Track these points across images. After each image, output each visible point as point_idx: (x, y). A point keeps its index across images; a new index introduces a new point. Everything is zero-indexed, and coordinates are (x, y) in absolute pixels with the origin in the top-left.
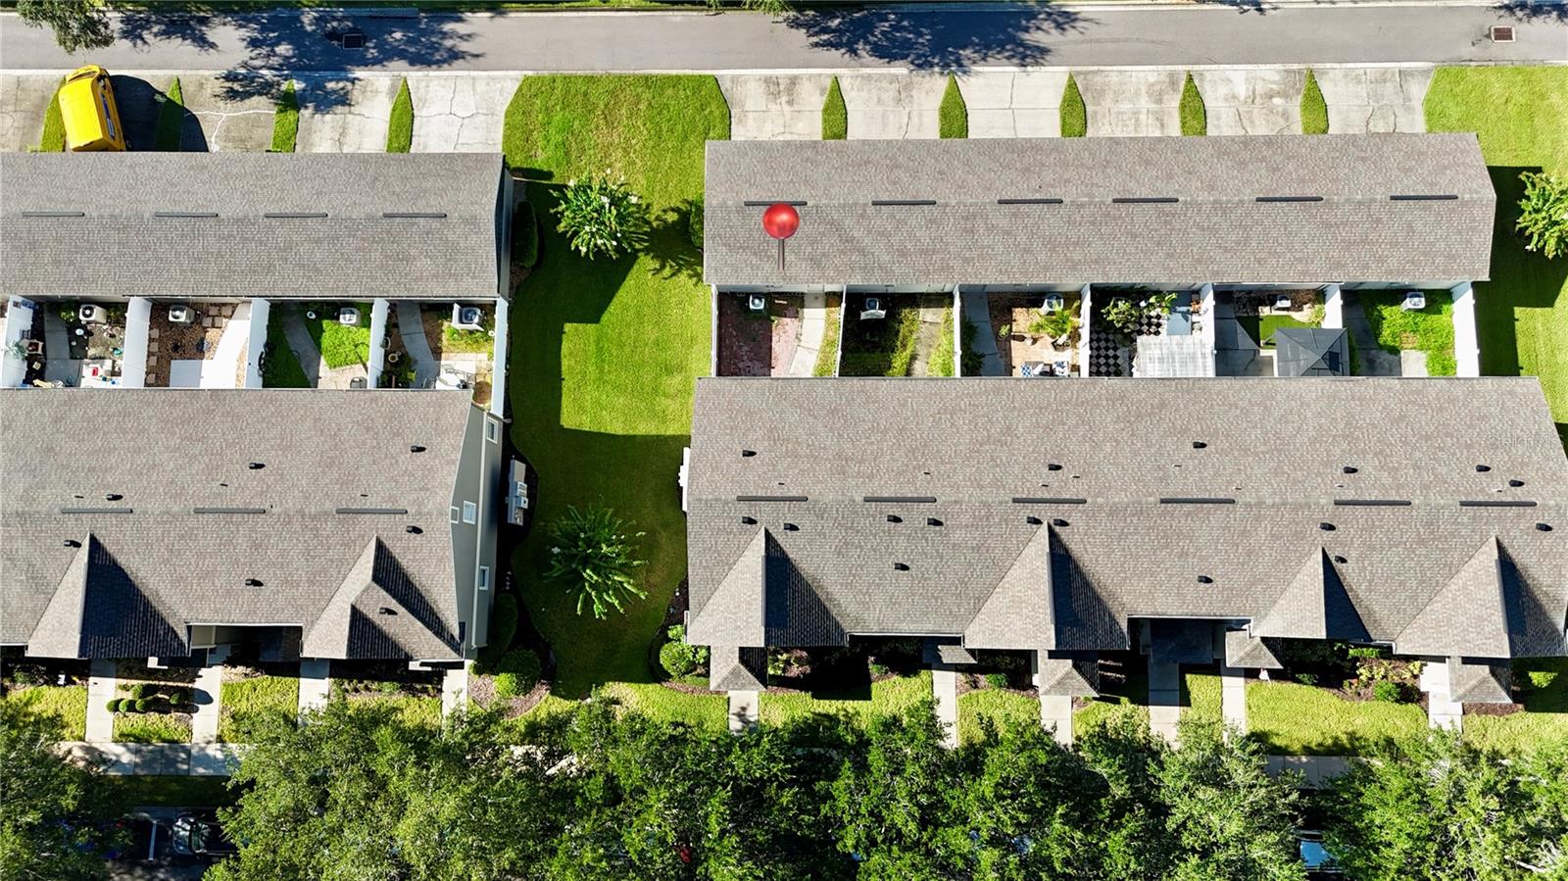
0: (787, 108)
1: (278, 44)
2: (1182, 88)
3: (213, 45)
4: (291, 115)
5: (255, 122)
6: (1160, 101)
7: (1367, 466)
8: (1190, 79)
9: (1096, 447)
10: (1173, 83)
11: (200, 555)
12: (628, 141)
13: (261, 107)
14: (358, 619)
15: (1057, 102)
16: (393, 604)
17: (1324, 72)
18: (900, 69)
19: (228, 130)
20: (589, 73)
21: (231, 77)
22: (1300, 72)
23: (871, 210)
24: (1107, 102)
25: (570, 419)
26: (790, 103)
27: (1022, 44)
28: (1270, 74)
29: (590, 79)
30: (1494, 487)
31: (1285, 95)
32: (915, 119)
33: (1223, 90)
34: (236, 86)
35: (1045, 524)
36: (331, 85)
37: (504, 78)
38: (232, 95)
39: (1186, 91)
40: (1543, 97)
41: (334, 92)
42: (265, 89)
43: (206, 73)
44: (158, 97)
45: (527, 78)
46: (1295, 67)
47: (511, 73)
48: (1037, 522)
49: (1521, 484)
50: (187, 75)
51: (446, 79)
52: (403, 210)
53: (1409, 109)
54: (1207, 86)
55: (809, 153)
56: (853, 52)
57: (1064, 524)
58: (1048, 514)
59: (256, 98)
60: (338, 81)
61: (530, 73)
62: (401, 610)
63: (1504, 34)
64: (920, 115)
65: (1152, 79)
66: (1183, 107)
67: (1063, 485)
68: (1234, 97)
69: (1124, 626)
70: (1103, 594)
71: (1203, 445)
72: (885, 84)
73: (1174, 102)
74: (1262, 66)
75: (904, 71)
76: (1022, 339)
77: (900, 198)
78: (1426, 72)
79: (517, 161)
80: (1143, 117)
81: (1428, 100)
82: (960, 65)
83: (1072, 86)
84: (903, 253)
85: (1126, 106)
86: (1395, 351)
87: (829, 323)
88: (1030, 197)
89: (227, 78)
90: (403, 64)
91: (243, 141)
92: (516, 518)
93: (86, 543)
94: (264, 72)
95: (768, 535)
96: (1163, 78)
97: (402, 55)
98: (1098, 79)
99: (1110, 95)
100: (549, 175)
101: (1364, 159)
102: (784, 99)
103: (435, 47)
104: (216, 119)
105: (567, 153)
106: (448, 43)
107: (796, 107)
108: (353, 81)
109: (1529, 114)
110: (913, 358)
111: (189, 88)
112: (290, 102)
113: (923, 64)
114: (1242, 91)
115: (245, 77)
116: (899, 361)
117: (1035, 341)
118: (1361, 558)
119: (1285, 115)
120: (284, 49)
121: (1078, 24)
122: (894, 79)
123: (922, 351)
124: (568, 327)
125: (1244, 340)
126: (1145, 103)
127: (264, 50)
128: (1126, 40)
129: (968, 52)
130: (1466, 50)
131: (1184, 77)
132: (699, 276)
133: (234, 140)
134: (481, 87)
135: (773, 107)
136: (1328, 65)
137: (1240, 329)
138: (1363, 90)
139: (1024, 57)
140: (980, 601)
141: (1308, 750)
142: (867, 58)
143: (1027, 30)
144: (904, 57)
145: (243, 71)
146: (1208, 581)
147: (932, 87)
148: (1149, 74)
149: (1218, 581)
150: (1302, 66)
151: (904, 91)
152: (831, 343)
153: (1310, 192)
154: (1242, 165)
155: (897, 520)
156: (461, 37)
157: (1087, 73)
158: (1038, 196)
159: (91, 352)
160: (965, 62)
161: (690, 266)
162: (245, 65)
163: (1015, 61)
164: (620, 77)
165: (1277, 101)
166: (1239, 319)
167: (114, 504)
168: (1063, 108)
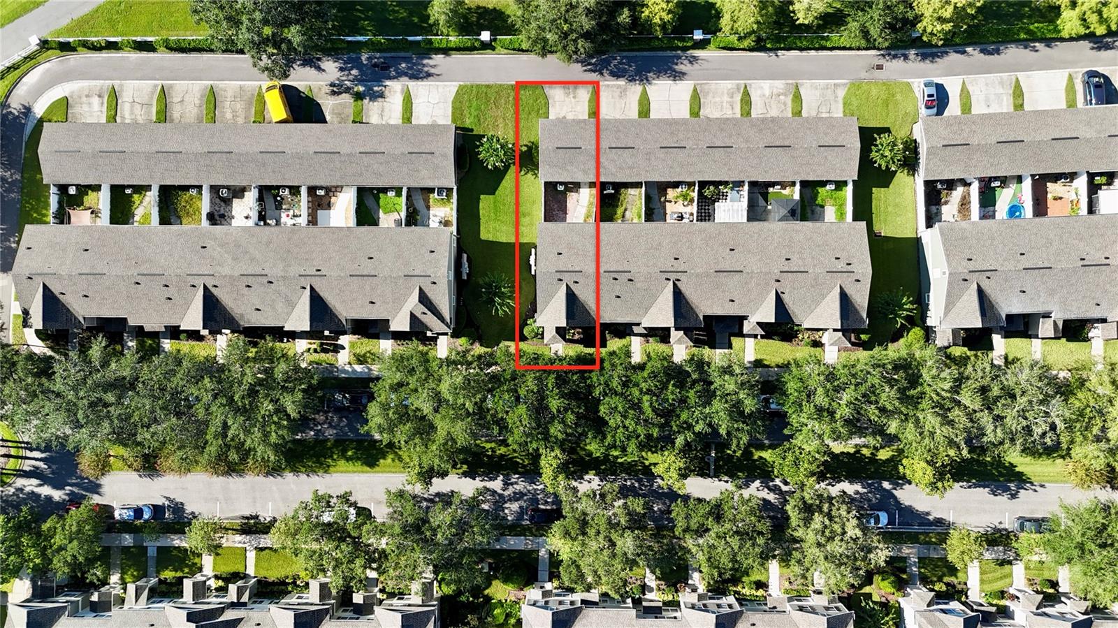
0: (573, 100)
1: (352, 69)
2: (742, 91)
3: (324, 70)
4: (359, 102)
5: (344, 106)
6: (732, 97)
7: (794, 258)
8: (746, 87)
9: (693, 250)
10: (738, 89)
11: (351, 292)
12: (504, 114)
13: (346, 98)
14: (413, 316)
15: (688, 97)
16: (426, 310)
17: (802, 84)
18: (622, 82)
19: (333, 110)
20: (487, 83)
21: (332, 85)
22: (792, 84)
23: (608, 150)
24: (710, 98)
25: (484, 235)
26: (574, 97)
27: (675, 71)
28: (779, 84)
29: (488, 86)
30: (841, 266)
31: (785, 95)
32: (628, 105)
33: (759, 92)
34: (335, 89)
35: (671, 282)
36: (376, 89)
37: (451, 85)
38: (333, 93)
39: (744, 92)
40: (893, 96)
41: (378, 92)
42: (348, 90)
43: (322, 83)
44: (302, 94)
45: (460, 86)
46: (791, 82)
47: (453, 83)
48: (669, 279)
49: (850, 264)
50: (313, 84)
51: (426, 86)
52: (416, 151)
53: (836, 101)
54: (752, 89)
55: (582, 125)
56: (602, 74)
57: (678, 280)
58: (673, 277)
59: (344, 94)
60: (379, 86)
61: (462, 83)
62: (429, 313)
63: (880, 67)
64: (630, 104)
65: (730, 86)
66: (742, 100)
67: (679, 266)
68: (764, 95)
69: (702, 319)
70: (694, 307)
71: (733, 250)
72: (615, 89)
73: (738, 97)
74: (776, 81)
75: (624, 83)
76: (670, 202)
77: (620, 146)
78: (845, 85)
79: (459, 124)
80: (724, 104)
81: (845, 98)
82: (648, 80)
83: (695, 90)
84: (621, 168)
85: (718, 99)
86: (822, 207)
87: (591, 195)
88: (673, 145)
89: (331, 85)
90: (406, 78)
91: (340, 114)
92: (465, 277)
93: (308, 288)
94: (346, 82)
95: (567, 285)
96: (734, 86)
97: (406, 74)
98: (706, 87)
99: (711, 95)
100: (472, 130)
101: (810, 129)
102: (572, 96)
103: (420, 71)
104: (328, 105)
105: (479, 120)
106: (426, 69)
107: (577, 100)
108: (385, 86)
109: (886, 103)
110: (626, 210)
111: (315, 91)
112: (359, 97)
113: (632, 80)
114: (767, 93)
115: (339, 85)
116: (620, 211)
117: (676, 203)
118: (790, 292)
119: (785, 104)
120: (354, 72)
121: (699, 61)
122: (619, 86)
123: (629, 207)
124: (482, 196)
125: (761, 202)
126: (726, 98)
127: (346, 73)
128: (719, 69)
129: (651, 74)
130: (863, 75)
131: (743, 86)
132: (536, 175)
133: (336, 114)
134: (441, 90)
135: (566, 99)
136: (804, 81)
137: (760, 197)
138: (818, 93)
139: (675, 77)
140: (647, 309)
141: (778, 366)
142: (608, 77)
143: (677, 64)
144: (624, 77)
145: (337, 82)
146: (733, 301)
147: (636, 90)
148: (728, 85)
149: (737, 301)
150: (794, 81)
151: (624, 91)
152: (591, 204)
153: (787, 143)
154: (761, 130)
155: (616, 279)
156: (431, 66)
157: (702, 84)
158: (676, 145)
159: (284, 207)
160: (650, 79)
161: (532, 170)
162: (338, 79)
163: (671, 78)
164: (501, 85)
165: (782, 97)
166: (760, 193)
167: (318, 273)
168: (690, 101)
